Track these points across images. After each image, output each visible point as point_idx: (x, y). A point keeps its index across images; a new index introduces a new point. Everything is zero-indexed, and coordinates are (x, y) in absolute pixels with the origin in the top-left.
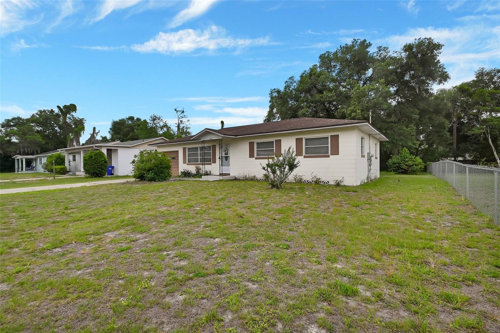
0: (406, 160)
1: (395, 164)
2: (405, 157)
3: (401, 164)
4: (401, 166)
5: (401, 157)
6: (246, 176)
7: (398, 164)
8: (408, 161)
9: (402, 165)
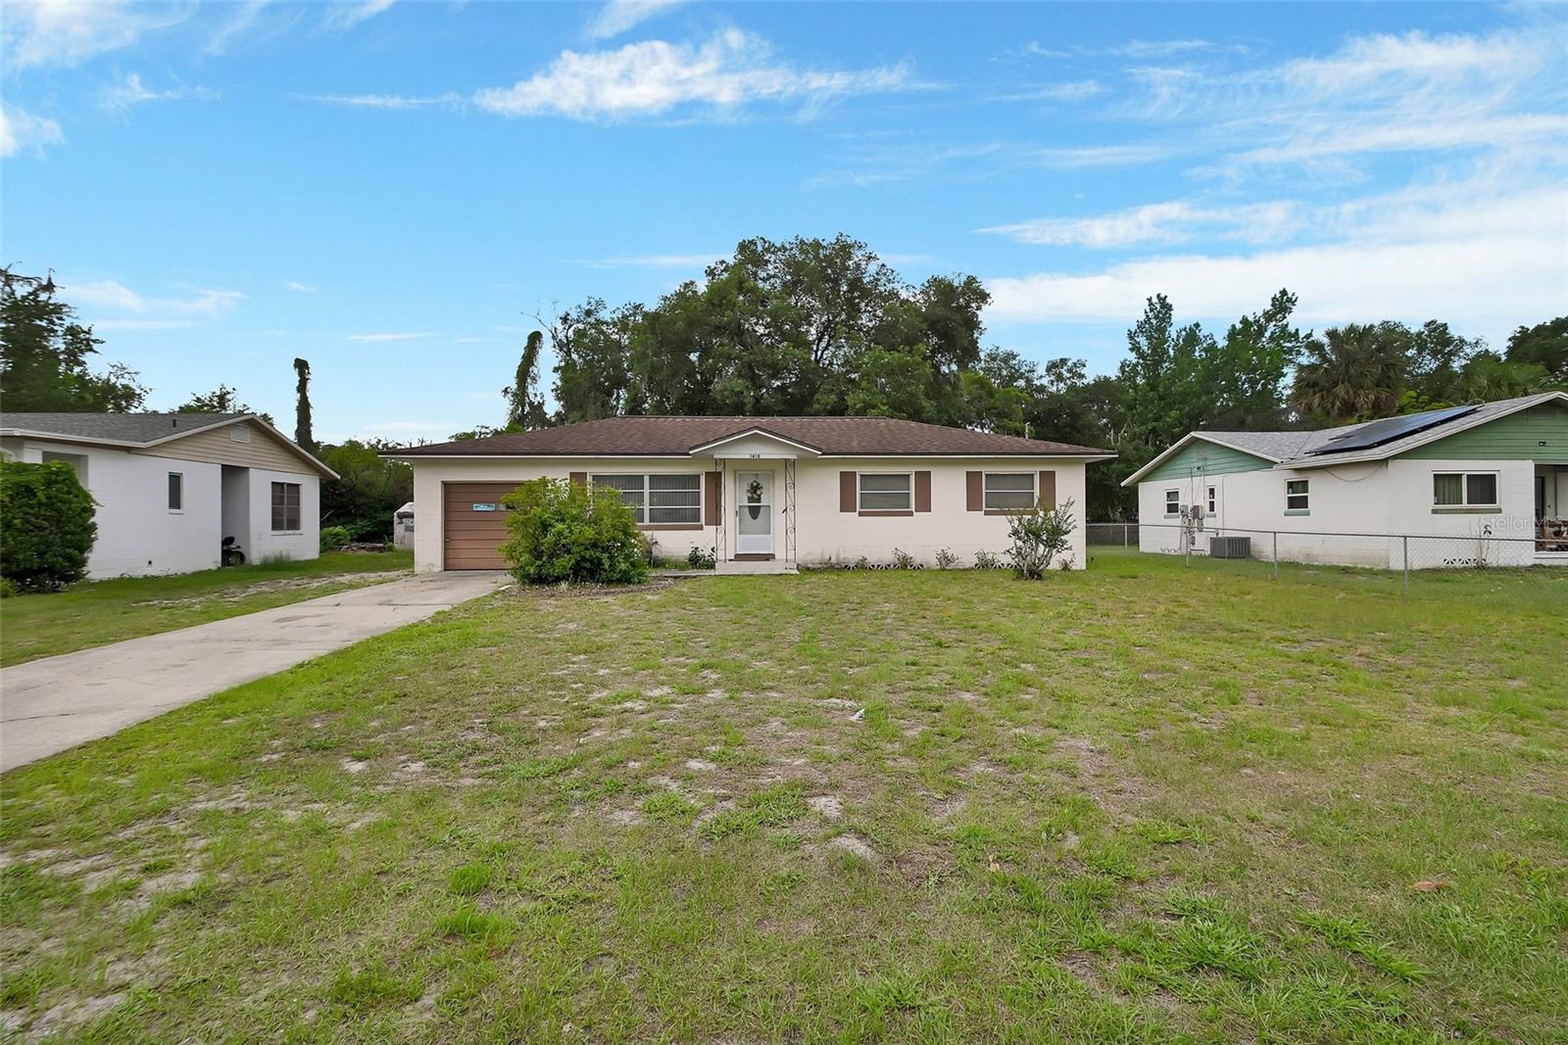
6: (830, 559)
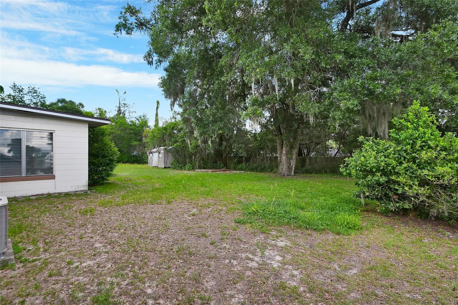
0: (425, 155)
1: (371, 172)
2: (419, 143)
3: (398, 174)
4: (398, 183)
5: (398, 142)
7: (384, 173)
8: (430, 163)
9: (401, 179)
